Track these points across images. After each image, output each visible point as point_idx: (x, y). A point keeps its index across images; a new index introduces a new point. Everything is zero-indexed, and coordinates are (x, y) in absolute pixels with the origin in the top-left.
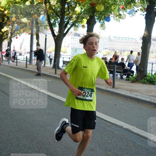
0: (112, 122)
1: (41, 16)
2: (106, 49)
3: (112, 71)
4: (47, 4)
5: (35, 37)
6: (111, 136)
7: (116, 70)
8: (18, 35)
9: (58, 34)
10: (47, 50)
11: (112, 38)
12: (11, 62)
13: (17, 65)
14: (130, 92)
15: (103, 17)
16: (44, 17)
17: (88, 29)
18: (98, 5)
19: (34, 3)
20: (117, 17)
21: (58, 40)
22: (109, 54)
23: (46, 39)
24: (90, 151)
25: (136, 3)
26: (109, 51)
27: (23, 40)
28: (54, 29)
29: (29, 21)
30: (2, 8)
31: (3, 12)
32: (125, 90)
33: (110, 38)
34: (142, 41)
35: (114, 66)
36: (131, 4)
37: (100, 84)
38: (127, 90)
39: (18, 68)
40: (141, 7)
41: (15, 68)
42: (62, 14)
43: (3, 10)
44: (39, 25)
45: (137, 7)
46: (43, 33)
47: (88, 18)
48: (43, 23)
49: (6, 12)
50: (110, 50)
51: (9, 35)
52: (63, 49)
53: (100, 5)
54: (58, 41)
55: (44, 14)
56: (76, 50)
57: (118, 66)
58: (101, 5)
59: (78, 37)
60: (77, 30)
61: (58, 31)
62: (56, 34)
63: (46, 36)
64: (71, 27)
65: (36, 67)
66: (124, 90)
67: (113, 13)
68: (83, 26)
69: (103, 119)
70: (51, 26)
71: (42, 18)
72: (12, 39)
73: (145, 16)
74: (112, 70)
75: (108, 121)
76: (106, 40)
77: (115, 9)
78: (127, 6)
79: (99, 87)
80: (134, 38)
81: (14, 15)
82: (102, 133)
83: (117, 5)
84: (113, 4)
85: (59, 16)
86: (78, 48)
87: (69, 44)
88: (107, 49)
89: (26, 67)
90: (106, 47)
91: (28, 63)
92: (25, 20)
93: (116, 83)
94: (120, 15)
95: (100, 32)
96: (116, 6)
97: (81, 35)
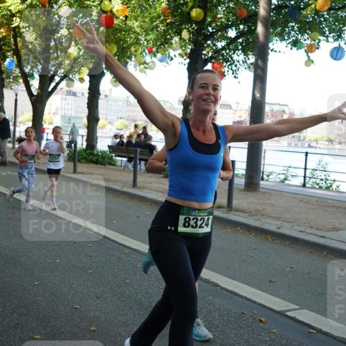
0: (132, 247)
1: (8, 60)
2: (121, 118)
3: (133, 158)
4: (19, 39)
6: (131, 272)
7: (138, 157)
9: (38, 93)
10: (19, 120)
14: (162, 194)
16: (13, 61)
17: (90, 85)
20: (142, 66)
21: (38, 103)
22: (126, 127)
23: (16, 100)
24: (96, 299)
25: (172, 43)
26: (127, 123)
28: (31, 82)
32: (153, 190)
33: (128, 101)
34: (182, 107)
35: (136, 151)
36: (165, 47)
37: (112, 181)
38: (157, 191)
40: (180, 51)
44: (4, 76)
45: (174, 50)
46: (11, 89)
48: (11, 72)
50: (127, 120)
52: (46, 117)
53: (110, 45)
54: (38, 105)
55: (13, 57)
56: (69, 119)
57: (142, 150)
58: (113, 44)
59: (73, 97)
60: (72, 86)
61: (37, 88)
62: (35, 93)
63: (16, 95)
64: (61, 80)
66: (151, 191)
67: (133, 59)
68: (82, 80)
69: (117, 242)
70: (26, 78)
71: (9, 63)
73: (187, 66)
74: (133, 156)
75: (125, 246)
76: (121, 103)
77: (136, 51)
78: (159, 50)
79: (110, 186)
80: (168, 102)
82: (116, 267)
83: (140, 44)
84: (133, 44)
86: (73, 115)
87: (57, 108)
88: (124, 118)
90: (121, 115)
93: (140, 179)
94: (145, 63)
95: (111, 90)
96: (137, 46)
97: (78, 94)
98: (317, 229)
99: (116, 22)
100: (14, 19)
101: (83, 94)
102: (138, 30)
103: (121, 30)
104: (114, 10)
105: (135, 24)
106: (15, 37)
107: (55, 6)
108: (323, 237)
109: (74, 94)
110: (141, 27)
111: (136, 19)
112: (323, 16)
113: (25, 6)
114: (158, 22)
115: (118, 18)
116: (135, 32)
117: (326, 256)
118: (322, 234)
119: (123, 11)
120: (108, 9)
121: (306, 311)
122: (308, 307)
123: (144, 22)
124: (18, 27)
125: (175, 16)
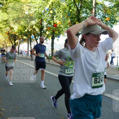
4: (35, 31)
5: (29, 44)
8: (22, 43)
11: (61, 44)
12: (20, 55)
13: (22, 56)
15: (58, 36)
16: (33, 36)
17: (52, 41)
18: (56, 31)
19: (29, 30)
20: (64, 36)
27: (24, 46)
29: (27, 38)
30: (16, 32)
31: (16, 34)
39: (23, 58)
41: (22, 58)
42: (41, 35)
43: (16, 33)
44: (31, 39)
47: (52, 36)
48: (33, 39)
49: (17, 34)
51: (19, 44)
58: (57, 31)
65: (30, 57)
67: (62, 34)
68: (49, 40)
70: (36, 40)
72: (20, 45)
81: (20, 36)
83: (63, 31)
84: (61, 31)
85: (39, 36)
89: (26, 57)
91: (27, 55)
92: (25, 37)
94: (64, 35)
97: (48, 43)
98: (109, 74)
99: (57, 26)
100: (34, 26)
101: (49, 43)
102: (63, 27)
103: (59, 28)
104: (57, 23)
105: (62, 26)
106: (34, 30)
107: (42, 23)
108: (111, 76)
109: (47, 43)
110: (64, 26)
111: (62, 25)
112: (108, 22)
113: (36, 23)
114: (68, 25)
115: (58, 25)
116: (62, 28)
117: (112, 81)
118: (111, 75)
119: (59, 23)
120: (55, 23)
121: (108, 94)
122: (109, 93)
123: (64, 25)
124: (34, 28)
125: (72, 24)
